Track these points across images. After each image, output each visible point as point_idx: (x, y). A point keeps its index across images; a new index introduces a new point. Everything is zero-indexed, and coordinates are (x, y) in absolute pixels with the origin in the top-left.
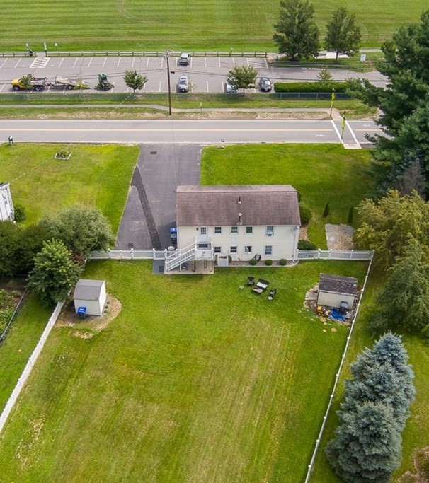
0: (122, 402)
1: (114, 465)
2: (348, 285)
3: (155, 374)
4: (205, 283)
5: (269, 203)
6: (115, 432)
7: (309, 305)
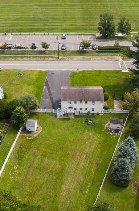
0: (43, 160)
1: (41, 179)
2: (119, 122)
3: (54, 151)
4: (71, 121)
5: (93, 93)
6: (41, 169)
7: (106, 128)
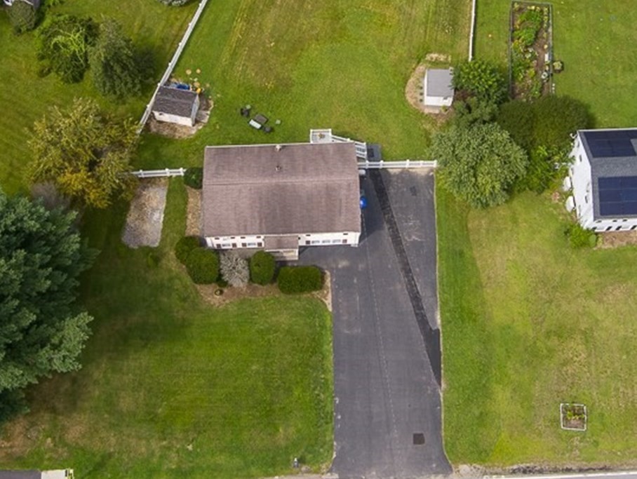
2: (166, 95)
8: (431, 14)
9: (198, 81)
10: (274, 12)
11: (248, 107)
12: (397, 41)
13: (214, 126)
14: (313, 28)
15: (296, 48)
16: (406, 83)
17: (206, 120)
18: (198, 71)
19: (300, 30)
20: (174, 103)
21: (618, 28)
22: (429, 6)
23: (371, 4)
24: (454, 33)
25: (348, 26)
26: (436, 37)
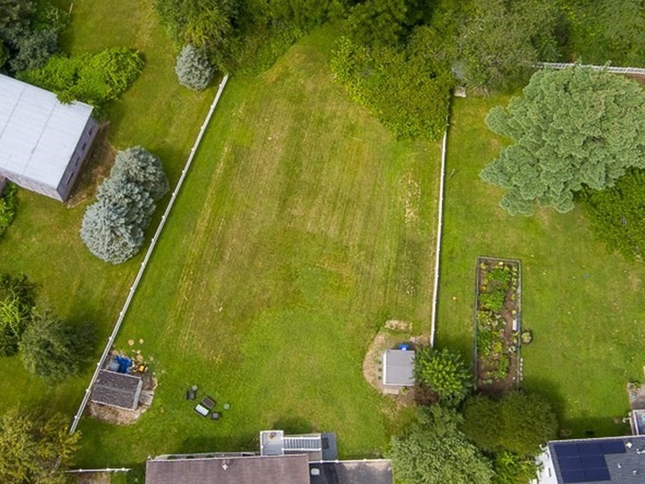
1: (337, 173)
2: (106, 382)
7: (152, 382)
8: (391, 272)
9: (142, 354)
10: (223, 269)
11: (195, 388)
12: (354, 307)
13: (159, 409)
14: (264, 290)
15: (245, 314)
16: (363, 358)
17: (149, 403)
18: (141, 341)
19: (250, 294)
20: (114, 392)
21: (591, 288)
22: (389, 261)
23: (327, 261)
24: (416, 294)
25: (302, 290)
26: (397, 299)
